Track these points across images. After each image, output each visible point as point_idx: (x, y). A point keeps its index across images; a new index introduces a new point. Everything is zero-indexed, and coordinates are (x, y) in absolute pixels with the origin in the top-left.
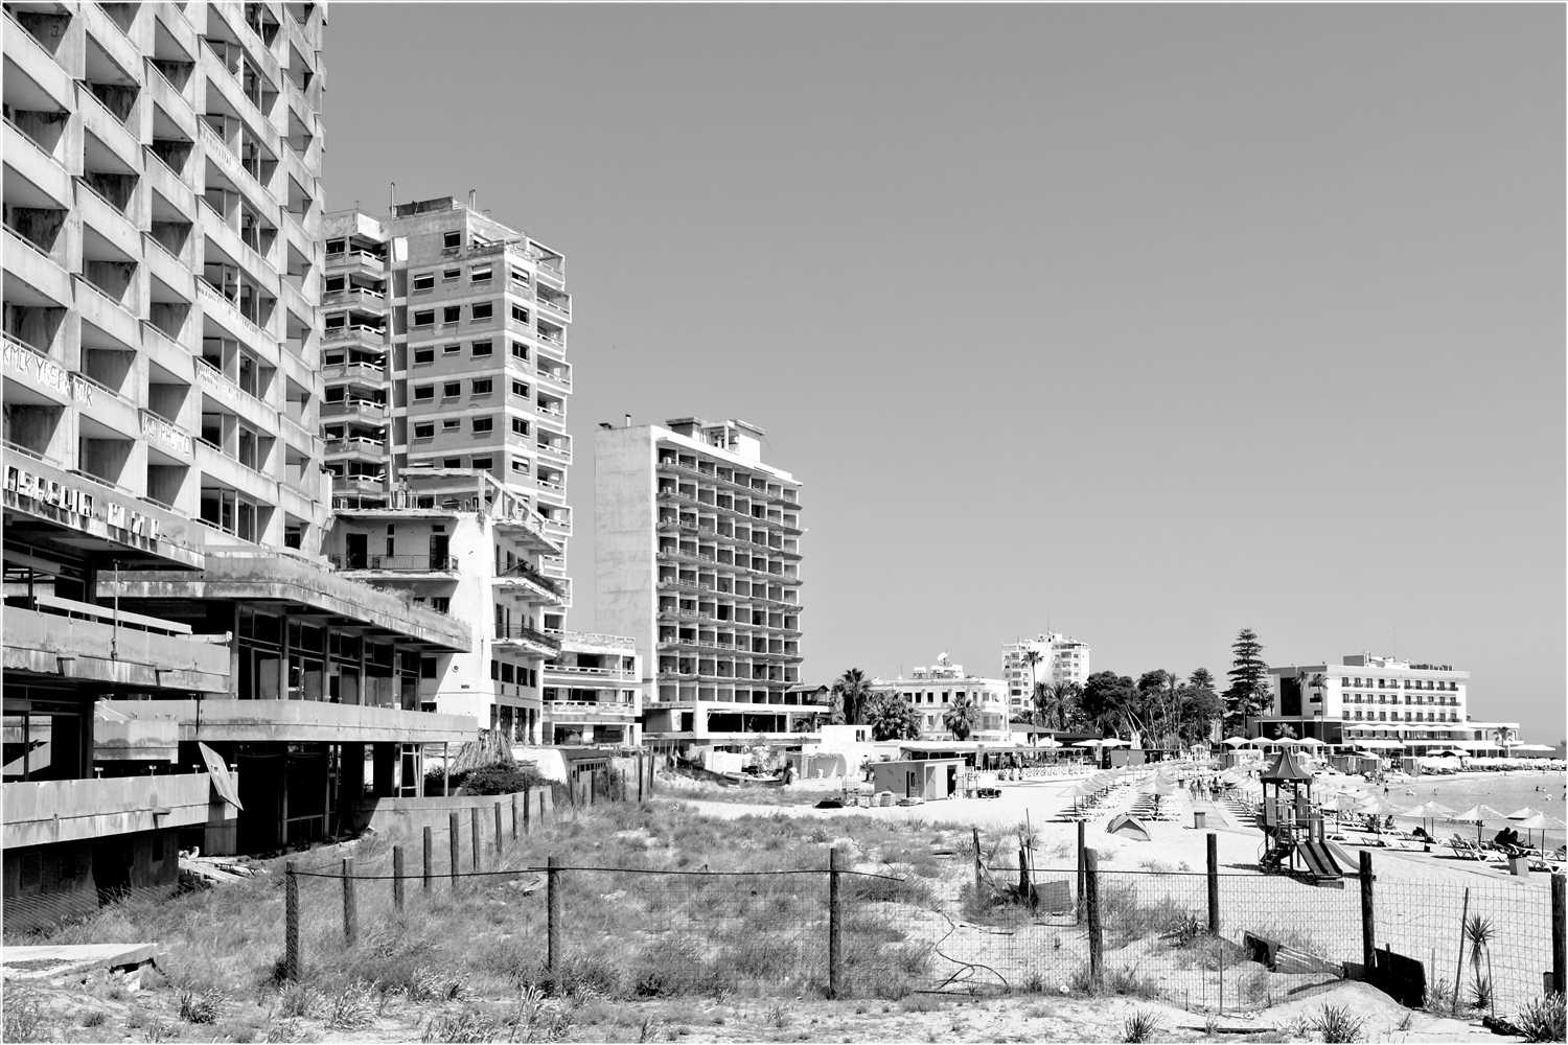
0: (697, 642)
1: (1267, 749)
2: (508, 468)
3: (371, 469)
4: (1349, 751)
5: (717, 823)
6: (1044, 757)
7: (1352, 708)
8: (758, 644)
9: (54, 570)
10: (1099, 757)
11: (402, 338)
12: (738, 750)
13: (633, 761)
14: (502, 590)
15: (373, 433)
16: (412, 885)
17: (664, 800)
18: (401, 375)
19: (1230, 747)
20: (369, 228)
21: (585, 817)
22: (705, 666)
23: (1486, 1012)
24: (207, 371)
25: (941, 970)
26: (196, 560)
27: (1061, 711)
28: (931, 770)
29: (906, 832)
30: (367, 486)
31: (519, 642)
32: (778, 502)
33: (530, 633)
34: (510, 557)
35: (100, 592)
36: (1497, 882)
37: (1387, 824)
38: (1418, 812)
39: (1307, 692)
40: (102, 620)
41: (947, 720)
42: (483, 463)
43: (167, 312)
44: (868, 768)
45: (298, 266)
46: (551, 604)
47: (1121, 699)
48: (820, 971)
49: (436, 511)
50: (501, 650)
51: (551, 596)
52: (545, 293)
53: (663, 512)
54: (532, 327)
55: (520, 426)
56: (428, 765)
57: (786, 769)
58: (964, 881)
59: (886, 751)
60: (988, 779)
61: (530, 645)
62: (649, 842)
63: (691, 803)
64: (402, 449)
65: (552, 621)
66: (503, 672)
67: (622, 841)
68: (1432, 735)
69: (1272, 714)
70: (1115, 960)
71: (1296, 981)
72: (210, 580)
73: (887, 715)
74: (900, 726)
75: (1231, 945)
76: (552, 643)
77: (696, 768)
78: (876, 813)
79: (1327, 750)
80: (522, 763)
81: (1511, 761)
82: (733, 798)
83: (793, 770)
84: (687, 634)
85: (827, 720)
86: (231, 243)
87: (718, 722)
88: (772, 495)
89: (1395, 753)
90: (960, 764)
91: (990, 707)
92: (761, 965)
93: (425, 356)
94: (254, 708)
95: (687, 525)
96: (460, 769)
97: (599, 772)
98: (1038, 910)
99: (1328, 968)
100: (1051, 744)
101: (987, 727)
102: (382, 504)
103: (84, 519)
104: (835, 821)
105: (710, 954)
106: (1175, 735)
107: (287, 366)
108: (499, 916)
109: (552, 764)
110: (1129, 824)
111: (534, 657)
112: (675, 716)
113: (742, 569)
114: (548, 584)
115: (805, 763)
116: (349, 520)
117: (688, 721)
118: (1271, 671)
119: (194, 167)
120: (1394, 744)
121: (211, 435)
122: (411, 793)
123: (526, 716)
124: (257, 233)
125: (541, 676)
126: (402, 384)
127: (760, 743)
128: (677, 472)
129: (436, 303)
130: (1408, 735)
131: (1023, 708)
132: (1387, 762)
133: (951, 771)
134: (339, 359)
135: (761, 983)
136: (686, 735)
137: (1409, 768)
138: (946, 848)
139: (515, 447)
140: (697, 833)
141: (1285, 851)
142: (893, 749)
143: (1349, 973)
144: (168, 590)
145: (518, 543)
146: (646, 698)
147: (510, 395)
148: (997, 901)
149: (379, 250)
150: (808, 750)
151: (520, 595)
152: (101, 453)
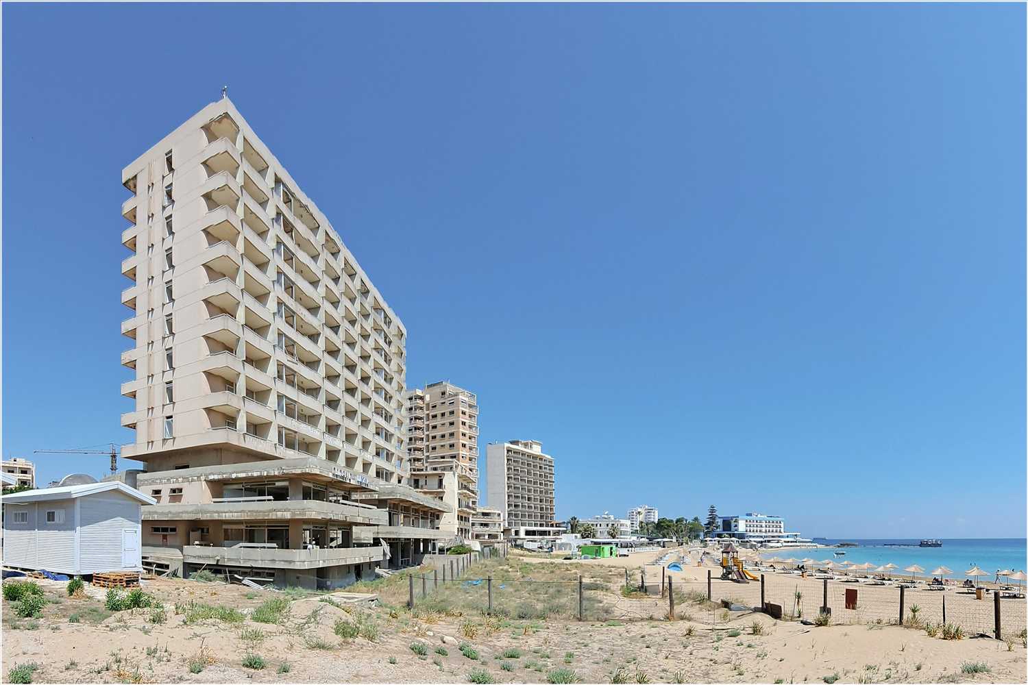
0: (520, 508)
1: (719, 542)
2: (461, 458)
3: (419, 460)
4: (747, 542)
5: (531, 564)
6: (642, 544)
7: (748, 528)
8: (542, 509)
9: (343, 493)
10: (662, 544)
11: (428, 422)
12: (535, 541)
13: (501, 544)
14: (460, 494)
15: (419, 450)
16: (440, 582)
17: (512, 557)
18: (427, 433)
19: (706, 541)
20: (419, 392)
21: (488, 562)
22: (523, 516)
23: (801, 619)
24: (377, 437)
25: (617, 613)
26: (377, 489)
27: (648, 530)
28: (603, 548)
29: (597, 568)
30: (418, 464)
31: (465, 509)
32: (547, 465)
33: (468, 507)
34: (462, 484)
35: (353, 498)
36: (798, 580)
37: (761, 564)
38: (772, 560)
39: (733, 524)
40: (356, 506)
41: (608, 533)
42: (453, 457)
43: (365, 422)
44: (579, 547)
45: (400, 406)
46: (473, 497)
47: (669, 526)
48: (576, 612)
49: (439, 472)
50: (459, 511)
51: (474, 495)
52: (470, 406)
53: (509, 469)
54: (467, 416)
55: (464, 446)
56: (439, 545)
57: (551, 548)
58: (621, 584)
59: (586, 542)
60: (624, 551)
61: (468, 510)
62: (510, 570)
63: (521, 558)
64: (428, 454)
65: (474, 503)
66: (460, 518)
67: (502, 570)
68: (773, 537)
69: (719, 530)
70: (678, 609)
71: (740, 613)
72: (379, 494)
73: (585, 531)
74: (590, 534)
75: (717, 603)
76: (474, 509)
77: (522, 547)
78: (583, 561)
79: (739, 542)
80: (468, 545)
81: (798, 544)
82: (535, 556)
83: (554, 548)
84: (516, 506)
85: (565, 532)
86: (382, 402)
87: (528, 533)
88: (545, 463)
89: (762, 542)
90: (614, 546)
91: (623, 529)
92: (556, 610)
93: (435, 427)
94: (392, 529)
95: (516, 472)
96: (449, 547)
97: (491, 548)
98: (648, 593)
99: (749, 609)
100: (645, 540)
101: (621, 535)
102: (422, 470)
103: (350, 480)
104: (571, 564)
105: (540, 606)
106: (687, 538)
107: (397, 434)
108: (468, 591)
109: (476, 545)
110: (674, 566)
111: (469, 514)
112: (513, 531)
113: (535, 486)
114: (473, 492)
115: (557, 546)
116: (415, 475)
117: (517, 533)
118: (719, 518)
119: (371, 383)
120: (762, 539)
121: (378, 454)
122: (435, 553)
123: (467, 531)
124: (388, 398)
125: (471, 519)
126: (428, 435)
127: (543, 539)
128: (512, 457)
129: (438, 412)
130: (766, 537)
131: (635, 529)
132: (759, 545)
133: (611, 548)
134: (412, 430)
135: (557, 616)
136: (516, 537)
137: (765, 546)
138: (613, 573)
139: (463, 452)
140: (526, 568)
141: (730, 573)
142: (588, 541)
143: (756, 610)
144: (369, 497)
145: (464, 480)
146: (504, 526)
147: (461, 437)
148: (633, 591)
149: (422, 398)
150: (558, 541)
151: (465, 495)
152: (350, 461)
